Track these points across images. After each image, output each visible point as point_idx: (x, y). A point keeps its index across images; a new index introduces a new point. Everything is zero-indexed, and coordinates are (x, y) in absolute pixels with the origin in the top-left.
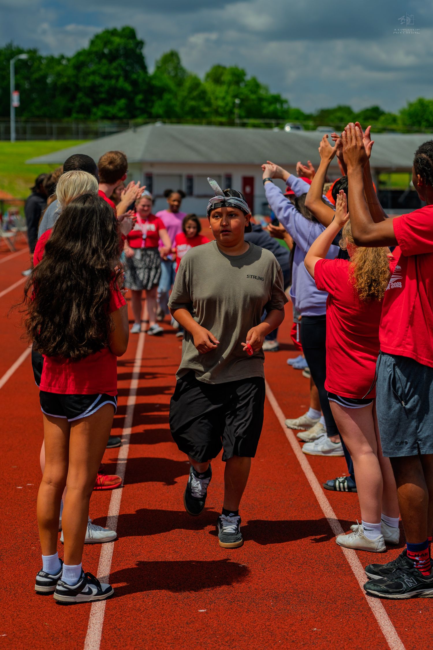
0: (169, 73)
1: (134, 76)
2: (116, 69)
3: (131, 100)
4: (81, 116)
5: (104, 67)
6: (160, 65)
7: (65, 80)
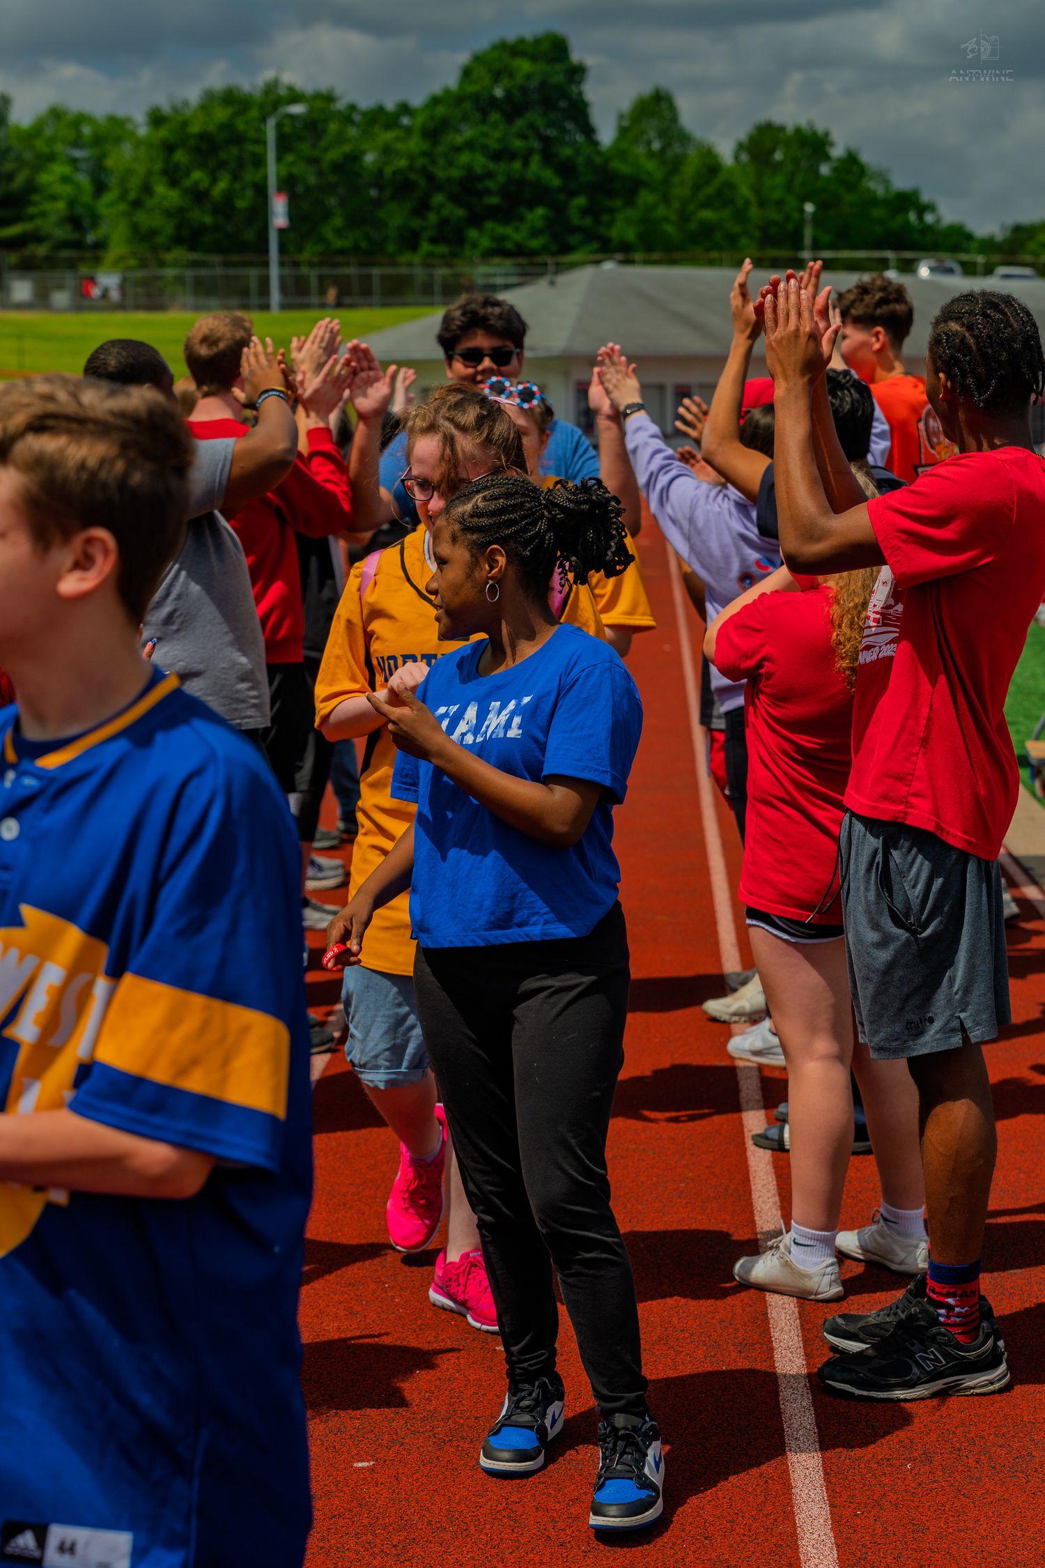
0: (649, 143)
1: (567, 152)
2: (522, 136)
3: (559, 210)
4: (442, 249)
5: (495, 132)
6: (626, 123)
7: (403, 163)
